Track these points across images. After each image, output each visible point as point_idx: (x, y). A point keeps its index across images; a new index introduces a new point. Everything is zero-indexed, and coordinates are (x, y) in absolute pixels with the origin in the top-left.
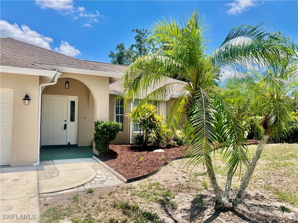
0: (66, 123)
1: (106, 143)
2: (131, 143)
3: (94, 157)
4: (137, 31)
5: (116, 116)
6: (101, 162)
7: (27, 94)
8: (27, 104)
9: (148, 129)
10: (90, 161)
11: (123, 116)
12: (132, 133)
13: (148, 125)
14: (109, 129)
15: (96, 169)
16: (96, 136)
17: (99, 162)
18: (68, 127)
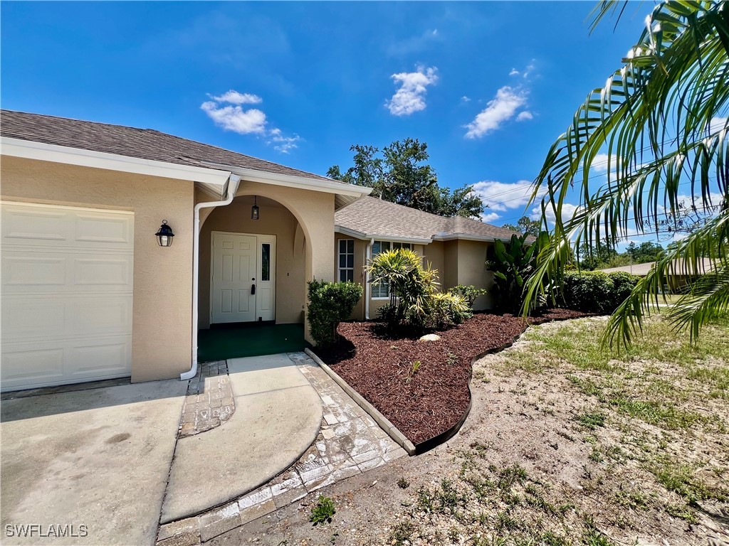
0: (254, 282)
1: (332, 324)
2: (367, 318)
3: (307, 349)
4: (357, 148)
5: (341, 271)
6: (325, 366)
7: (165, 222)
8: (165, 244)
9: (409, 297)
10: (302, 361)
11: (352, 270)
12: (370, 299)
13: (408, 289)
14: (340, 298)
15: (319, 387)
16: (312, 312)
17: (319, 366)
18: (258, 290)
